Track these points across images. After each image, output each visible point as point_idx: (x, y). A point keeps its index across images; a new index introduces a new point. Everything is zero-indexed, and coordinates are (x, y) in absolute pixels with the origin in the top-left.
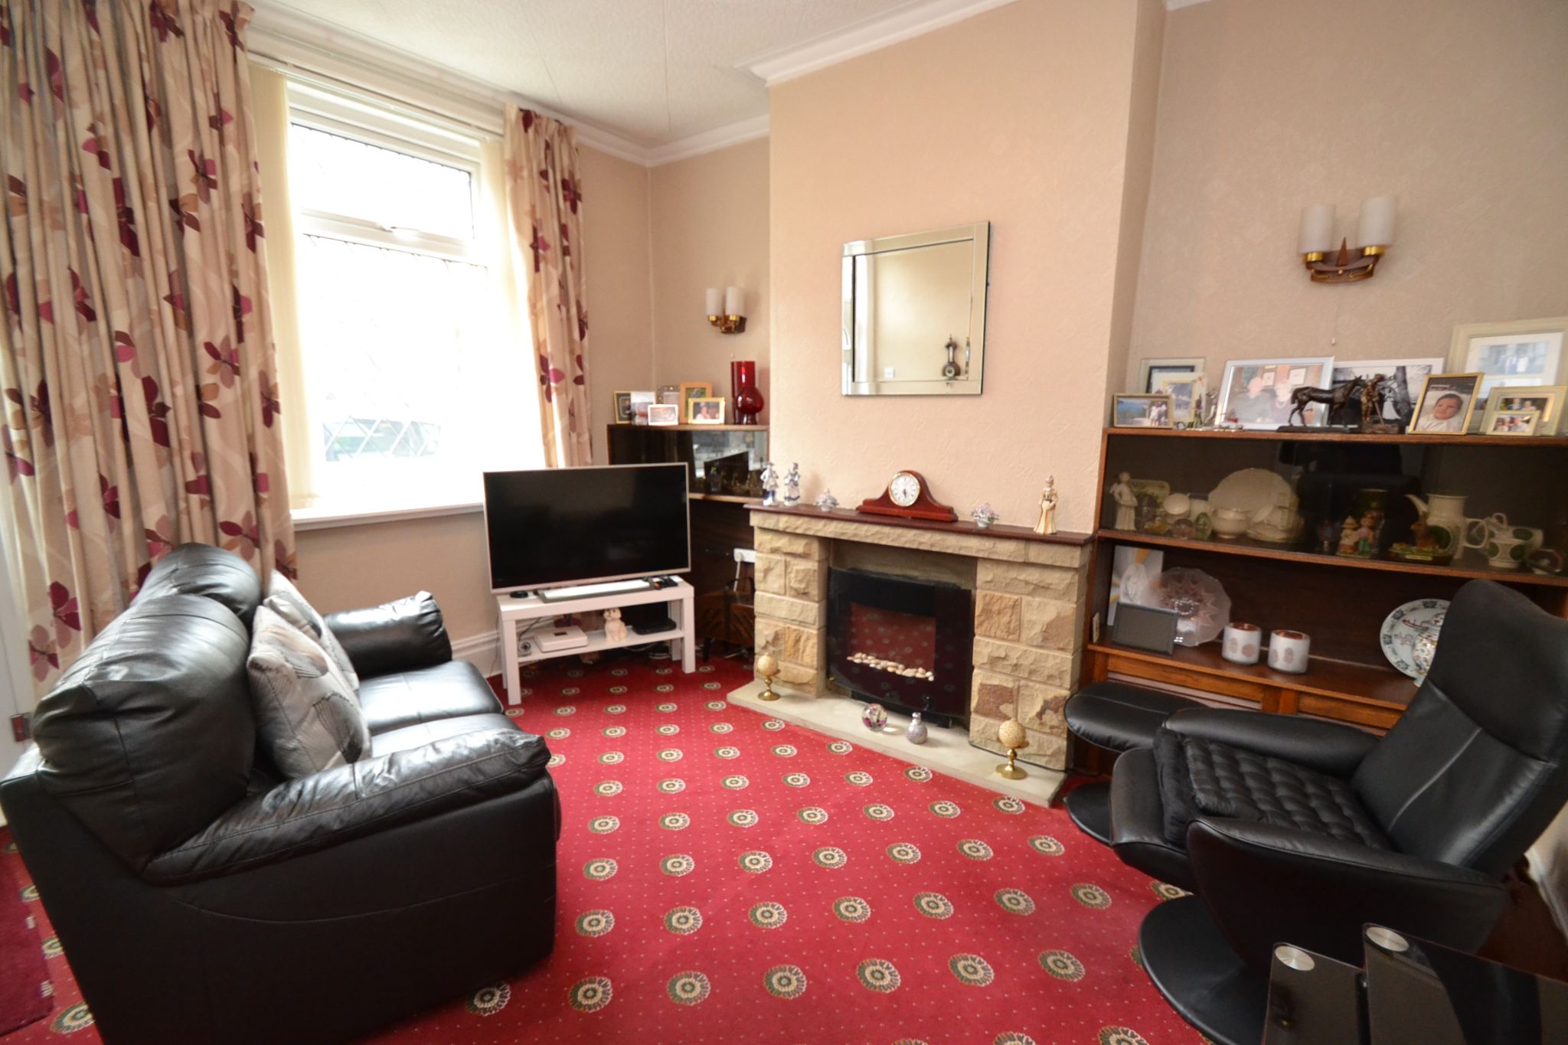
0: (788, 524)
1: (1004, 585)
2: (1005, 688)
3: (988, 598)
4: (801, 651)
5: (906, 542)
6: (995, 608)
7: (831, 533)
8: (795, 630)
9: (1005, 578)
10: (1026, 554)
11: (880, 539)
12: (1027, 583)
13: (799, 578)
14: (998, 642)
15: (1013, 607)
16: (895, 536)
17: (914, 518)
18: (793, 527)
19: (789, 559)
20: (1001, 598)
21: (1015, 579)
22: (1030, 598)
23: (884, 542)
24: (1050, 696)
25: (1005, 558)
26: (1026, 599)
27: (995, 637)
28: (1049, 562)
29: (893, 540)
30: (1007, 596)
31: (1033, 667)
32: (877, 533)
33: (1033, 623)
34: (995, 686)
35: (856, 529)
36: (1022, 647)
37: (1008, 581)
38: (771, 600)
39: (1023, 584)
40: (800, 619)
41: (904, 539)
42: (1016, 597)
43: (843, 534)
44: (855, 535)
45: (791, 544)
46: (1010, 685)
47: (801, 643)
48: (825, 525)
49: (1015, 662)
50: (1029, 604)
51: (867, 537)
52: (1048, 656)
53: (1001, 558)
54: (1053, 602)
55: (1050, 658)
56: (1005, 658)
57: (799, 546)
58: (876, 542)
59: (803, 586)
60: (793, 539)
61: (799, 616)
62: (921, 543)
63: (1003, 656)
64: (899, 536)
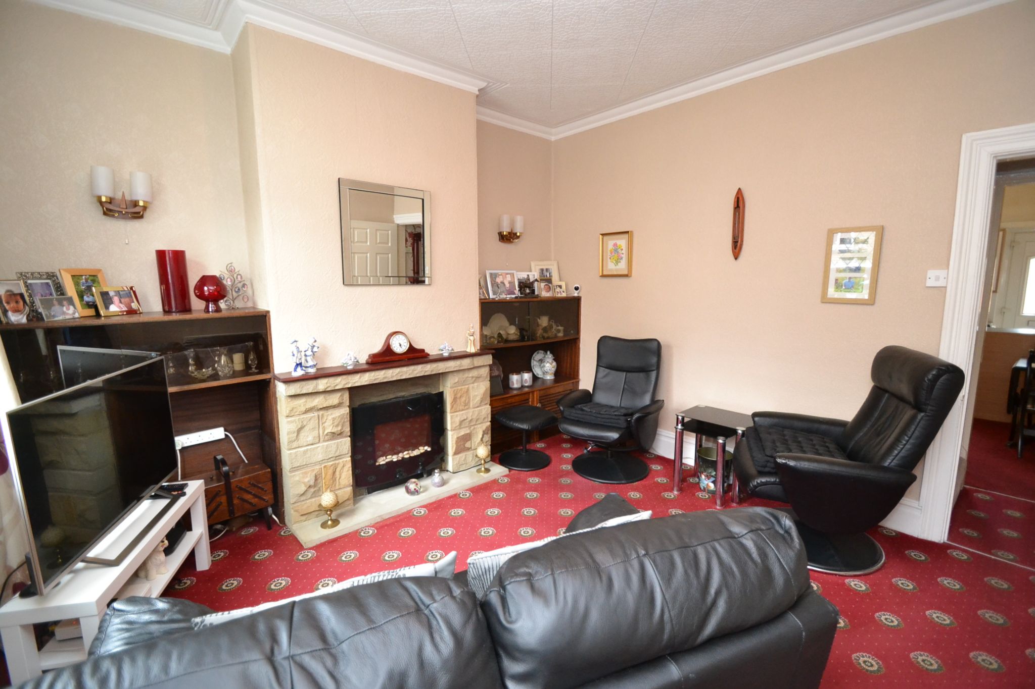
0: (328, 385)
1: (463, 382)
2: (468, 434)
3: (455, 392)
4: (337, 479)
5: (417, 374)
6: (459, 395)
7: (366, 381)
8: (332, 465)
9: (463, 378)
10: (473, 364)
11: (401, 376)
12: (473, 377)
13: (336, 424)
14: (461, 413)
15: (467, 392)
16: (411, 371)
17: (409, 359)
18: (333, 385)
19: (321, 413)
20: (461, 389)
21: (468, 377)
22: (472, 385)
23: (404, 377)
24: (484, 428)
25: (466, 368)
26: (471, 386)
27: (459, 411)
28: (482, 364)
29: (409, 374)
30: (463, 387)
31: (478, 417)
32: (399, 373)
33: (475, 396)
34: (463, 435)
35: (384, 374)
36: (471, 410)
37: (464, 379)
38: (305, 452)
39: (470, 379)
40: (337, 454)
41: (416, 372)
42: (467, 386)
43: (375, 379)
44: (385, 378)
45: (326, 400)
46: (468, 432)
47: (337, 473)
48: (360, 377)
49: (471, 418)
50: (473, 388)
51: (392, 377)
52: (482, 409)
53: (464, 368)
54: (482, 383)
55: (483, 410)
56: (466, 419)
57: (334, 399)
58: (399, 378)
59: (339, 428)
60: (327, 395)
61: (335, 454)
62: (426, 372)
63: (465, 418)
64: (413, 371)
